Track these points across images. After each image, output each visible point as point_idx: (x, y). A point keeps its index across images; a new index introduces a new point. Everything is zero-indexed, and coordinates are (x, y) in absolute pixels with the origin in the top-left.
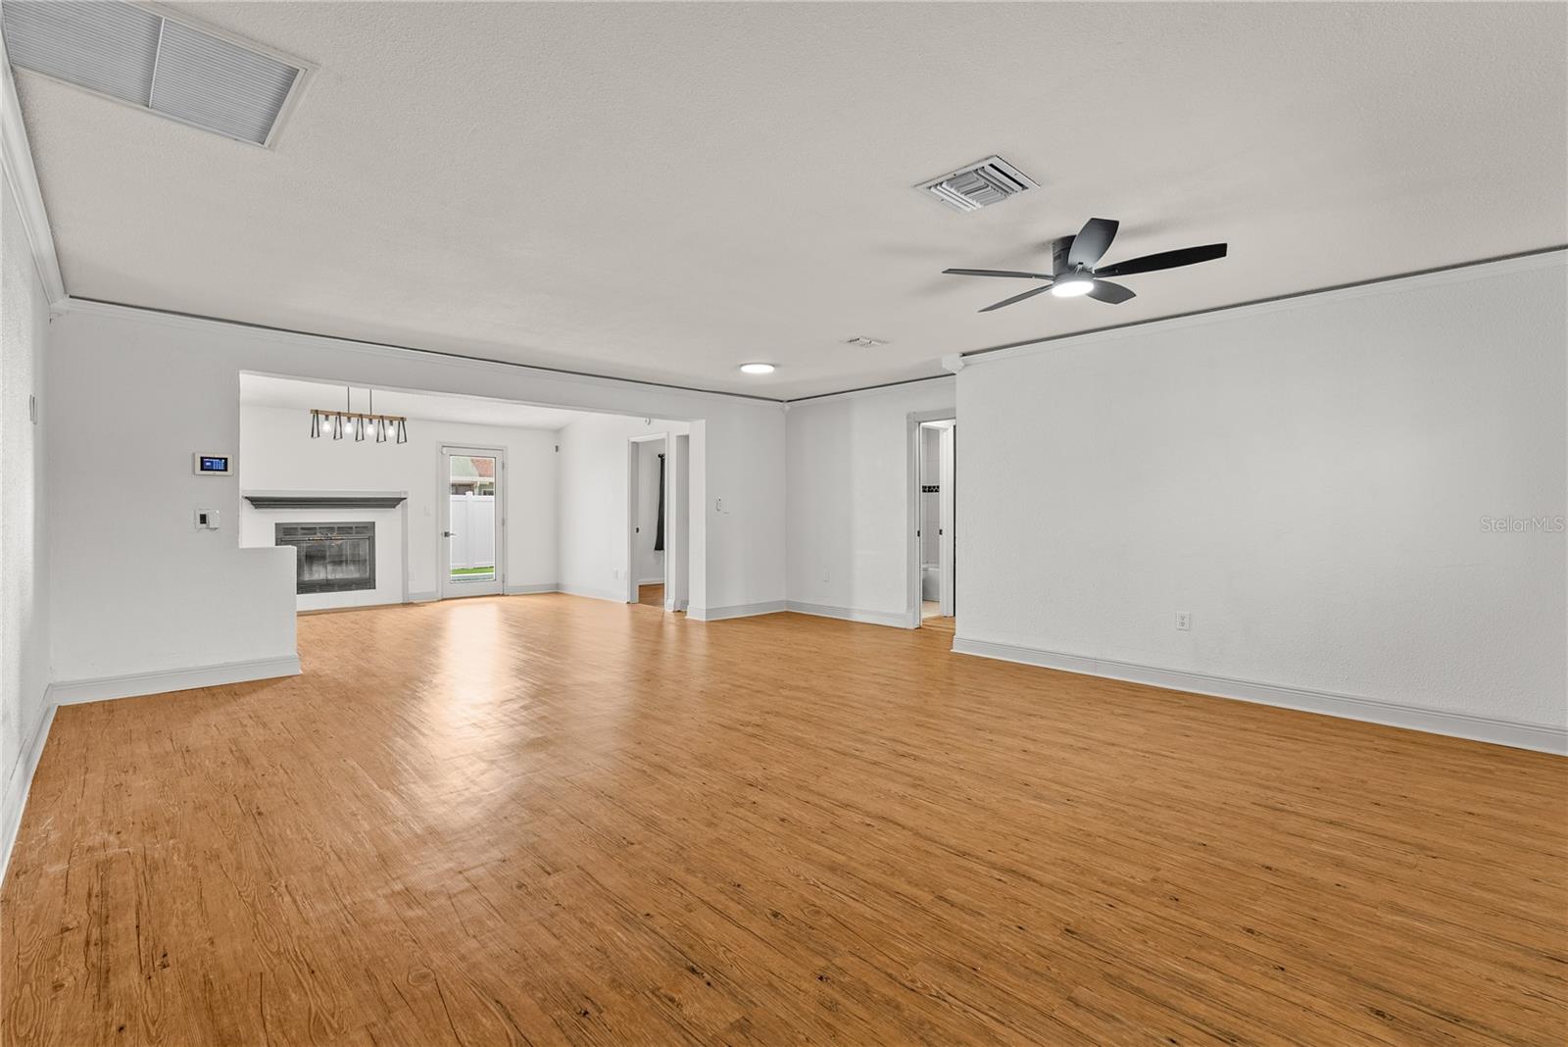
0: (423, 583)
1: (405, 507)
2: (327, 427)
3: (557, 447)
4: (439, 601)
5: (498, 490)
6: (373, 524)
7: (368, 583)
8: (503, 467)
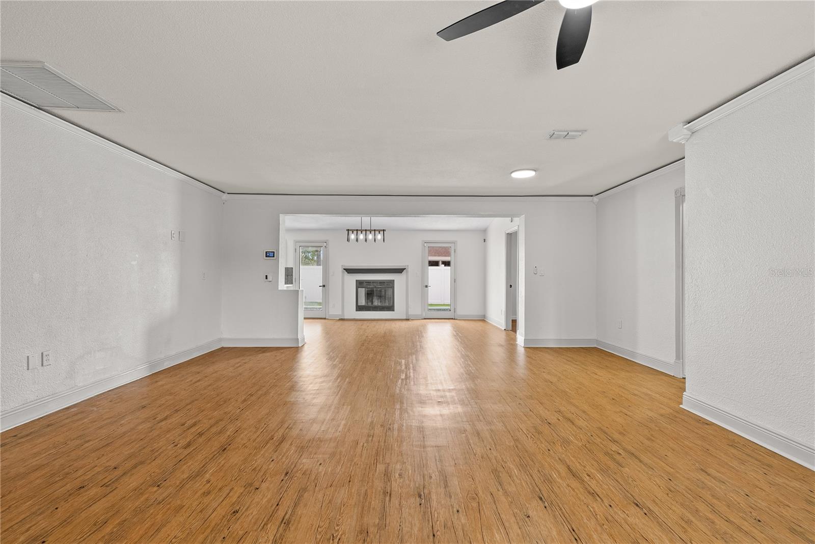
0: (416, 309)
1: (407, 272)
2: (353, 236)
3: (484, 240)
4: (422, 319)
5: (452, 264)
6: (394, 280)
7: (391, 308)
8: (455, 252)
